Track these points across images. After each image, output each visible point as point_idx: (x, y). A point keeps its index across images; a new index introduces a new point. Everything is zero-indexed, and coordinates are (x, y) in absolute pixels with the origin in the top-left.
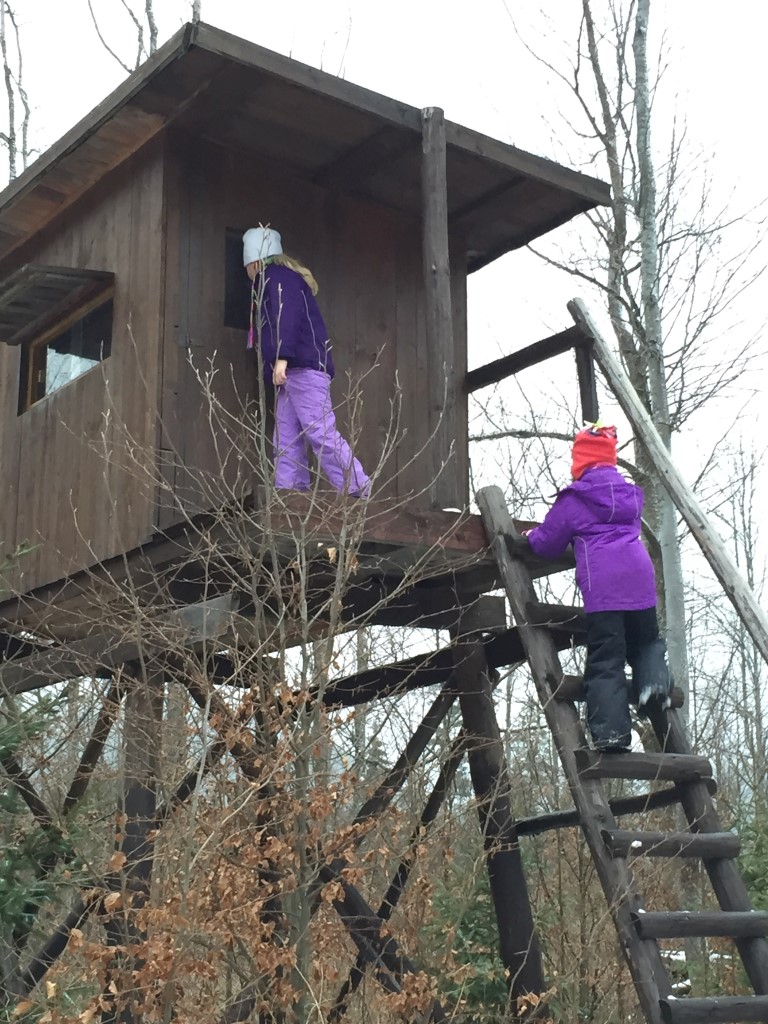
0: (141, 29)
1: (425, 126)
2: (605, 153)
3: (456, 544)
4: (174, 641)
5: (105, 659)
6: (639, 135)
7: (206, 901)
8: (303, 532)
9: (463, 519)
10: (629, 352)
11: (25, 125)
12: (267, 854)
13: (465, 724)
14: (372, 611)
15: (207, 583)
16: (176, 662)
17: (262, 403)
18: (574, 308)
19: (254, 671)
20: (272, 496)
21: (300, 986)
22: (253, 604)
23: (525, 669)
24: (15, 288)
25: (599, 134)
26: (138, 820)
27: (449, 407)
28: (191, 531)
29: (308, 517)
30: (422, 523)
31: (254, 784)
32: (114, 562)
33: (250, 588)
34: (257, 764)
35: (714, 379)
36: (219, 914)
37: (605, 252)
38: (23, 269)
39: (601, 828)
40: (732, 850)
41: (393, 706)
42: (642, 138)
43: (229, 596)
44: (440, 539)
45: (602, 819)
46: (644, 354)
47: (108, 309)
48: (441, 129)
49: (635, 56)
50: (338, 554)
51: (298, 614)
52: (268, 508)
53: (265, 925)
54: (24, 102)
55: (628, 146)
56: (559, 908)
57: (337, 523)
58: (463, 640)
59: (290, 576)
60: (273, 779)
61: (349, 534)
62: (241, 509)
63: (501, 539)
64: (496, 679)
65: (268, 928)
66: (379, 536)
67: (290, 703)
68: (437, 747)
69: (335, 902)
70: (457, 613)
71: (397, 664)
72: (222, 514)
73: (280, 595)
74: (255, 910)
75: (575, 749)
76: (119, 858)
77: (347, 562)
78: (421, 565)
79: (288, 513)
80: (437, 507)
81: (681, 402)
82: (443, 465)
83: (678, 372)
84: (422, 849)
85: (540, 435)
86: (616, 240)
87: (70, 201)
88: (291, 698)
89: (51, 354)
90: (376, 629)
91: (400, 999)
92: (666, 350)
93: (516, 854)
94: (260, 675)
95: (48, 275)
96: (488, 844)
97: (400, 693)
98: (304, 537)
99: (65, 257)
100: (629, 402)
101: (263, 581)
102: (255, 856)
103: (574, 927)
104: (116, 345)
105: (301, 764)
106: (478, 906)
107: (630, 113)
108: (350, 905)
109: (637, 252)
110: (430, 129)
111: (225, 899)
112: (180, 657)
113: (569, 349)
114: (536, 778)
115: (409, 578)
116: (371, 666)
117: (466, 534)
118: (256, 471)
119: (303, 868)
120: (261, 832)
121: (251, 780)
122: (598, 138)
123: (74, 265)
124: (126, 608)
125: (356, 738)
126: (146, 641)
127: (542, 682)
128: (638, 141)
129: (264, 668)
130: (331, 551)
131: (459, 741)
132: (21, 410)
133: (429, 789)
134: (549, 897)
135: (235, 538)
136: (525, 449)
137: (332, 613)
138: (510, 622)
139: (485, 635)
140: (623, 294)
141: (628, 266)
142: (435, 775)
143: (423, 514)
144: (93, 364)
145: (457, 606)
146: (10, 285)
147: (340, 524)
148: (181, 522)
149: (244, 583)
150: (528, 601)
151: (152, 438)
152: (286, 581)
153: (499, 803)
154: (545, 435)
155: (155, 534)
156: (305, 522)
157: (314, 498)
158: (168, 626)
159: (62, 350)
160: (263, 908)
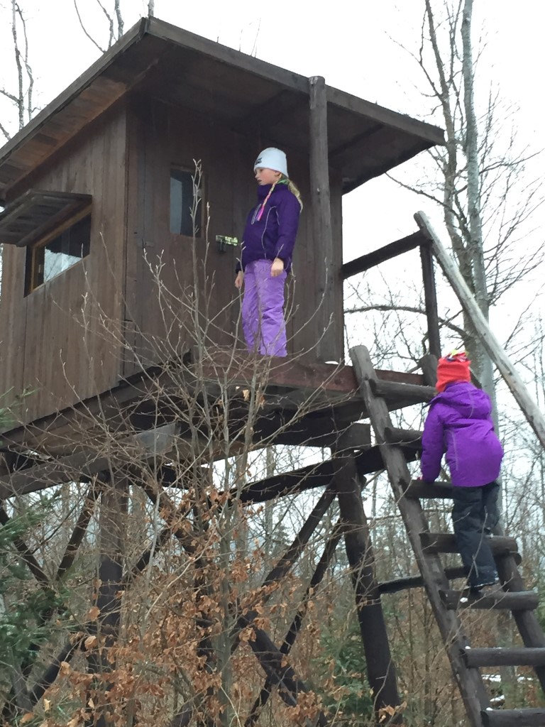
0: (112, 22)
1: (312, 90)
2: (441, 109)
3: (335, 387)
4: (134, 456)
5: (85, 470)
6: (466, 95)
7: (157, 641)
8: (226, 379)
9: (339, 369)
10: (459, 249)
11: (30, 91)
12: (201, 608)
13: (342, 515)
14: (274, 435)
15: (157, 415)
16: (135, 472)
17: (195, 287)
18: (419, 218)
19: (191, 478)
20: (203, 353)
21: (224, 701)
22: (190, 430)
23: (384, 475)
24: (22, 206)
25: (437, 94)
26: (109, 584)
27: (329, 289)
28: (146, 378)
29: (228, 369)
30: (311, 372)
31: (190, 558)
32: (90, 401)
33: (188, 419)
34: (193, 544)
35: (520, 268)
36: (166, 651)
37: (442, 178)
38: (27, 193)
39: (439, 588)
40: (532, 604)
41: (292, 501)
42: (468, 96)
43: (173, 424)
44: (323, 383)
45: (439, 582)
46: (470, 250)
47: (88, 221)
48: (324, 91)
49: (463, 38)
50: (250, 394)
51: (222, 437)
52: (200, 362)
53: (199, 658)
54: (29, 74)
55: (458, 103)
56: (410, 644)
57: (249, 372)
58: (340, 455)
59: (216, 410)
60: (204, 554)
61: (258, 380)
62: (182, 363)
63: (367, 383)
64: (363, 483)
65: (202, 661)
66: (280, 381)
67: (216, 500)
68: (324, 531)
69: (249, 642)
70: (334, 436)
71: (294, 472)
72: (168, 367)
73: (209, 423)
74: (192, 648)
75: (420, 533)
76: (95, 611)
77: (257, 400)
78: (309, 401)
79: (214, 365)
80: (321, 360)
81: (496, 285)
82: (325, 330)
83: (494, 263)
84: (310, 604)
85: (396, 308)
86: (450, 170)
87: (60, 144)
88: (217, 497)
89: (48, 253)
90: (279, 447)
91: (296, 711)
92: (485, 248)
93: (378, 607)
94: (195, 481)
95: (45, 197)
96: (358, 600)
97: (296, 493)
98: (226, 383)
99: (56, 184)
100: (458, 285)
101: (197, 414)
102: (192, 609)
103: (421, 658)
104: (93, 246)
105: (224, 543)
106: (352, 644)
107: (459, 80)
108: (260, 643)
109: (465, 178)
110: (315, 92)
111: (171, 640)
112: (138, 468)
113: (415, 247)
114: (393, 553)
115: (301, 411)
116: (276, 473)
117: (342, 380)
118: (192, 335)
119: (227, 618)
120: (196, 592)
121: (190, 555)
122: (437, 97)
123: (63, 190)
124: (100, 434)
125: (266, 524)
126: (115, 457)
127: (396, 485)
128: (465, 100)
129: (198, 476)
130: (246, 393)
131: (337, 527)
132: (27, 292)
133: (317, 560)
134: (403, 637)
135: (177, 383)
136: (385, 319)
137: (246, 437)
138: (373, 442)
139: (355, 451)
140: (455, 208)
141: (458, 188)
142: (321, 550)
143: (311, 365)
144: (75, 260)
145: (335, 431)
146: (18, 204)
147: (252, 373)
148: (139, 372)
149: (184, 415)
150: (386, 426)
151: (119, 313)
152: (213, 414)
153: (365, 571)
154: (400, 308)
155: (122, 382)
156: (227, 372)
157: (233, 355)
158: (130, 446)
159: (55, 250)
160: (198, 646)
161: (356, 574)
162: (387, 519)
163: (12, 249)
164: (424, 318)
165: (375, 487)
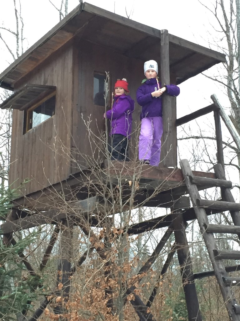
1: (162, 36)
2: (226, 38)
3: (172, 179)
4: (77, 212)
5: (55, 218)
7: (89, 300)
8: (120, 175)
9: (175, 171)
10: (235, 108)
11: (22, 30)
12: (109, 284)
13: (176, 240)
14: (144, 202)
15: (89, 194)
16: (78, 220)
17: (106, 132)
18: (213, 97)
19: (104, 223)
20: (110, 164)
22: (104, 200)
23: (197, 220)
24: (23, 92)
26: (66, 273)
27: (170, 132)
28: (83, 175)
29: (122, 171)
30: (161, 172)
31: (104, 261)
32: (57, 185)
33: (103, 195)
34: (105, 254)
36: (94, 304)
38: (25, 85)
39: (222, 276)
41: (151, 233)
42: (239, 33)
43: (95, 197)
44: (167, 177)
45: (222, 273)
47: (54, 98)
48: (167, 37)
49: (236, 4)
50: (132, 183)
51: (119, 204)
52: (109, 168)
53: (108, 308)
54: (22, 22)
55: (234, 36)
56: (209, 304)
58: (175, 212)
59: (116, 190)
60: (111, 259)
61: (136, 177)
62: (100, 168)
63: (188, 177)
64: (186, 225)
65: (109, 309)
66: (146, 176)
67: (116, 234)
68: (167, 248)
69: (132, 301)
70: (172, 203)
71: (153, 220)
72: (93, 170)
73: (113, 197)
74: (105, 303)
75: (213, 249)
76: (60, 285)
77: (135, 186)
78: (161, 186)
79: (115, 169)
80: (166, 166)
82: (168, 153)
84: (161, 283)
85: (203, 138)
86: (230, 69)
88: (117, 232)
89: (34, 114)
90: (145, 208)
93: (194, 285)
94: (106, 224)
95: (34, 88)
96: (183, 281)
97: (154, 229)
98: (121, 178)
99: (39, 81)
101: (107, 192)
102: (105, 285)
104: (57, 111)
105: (120, 254)
106: (181, 304)
108: (136, 302)
109: (237, 72)
110: (163, 37)
111: (95, 300)
112: (79, 218)
113: (212, 111)
114: (201, 259)
115: (156, 191)
116: (143, 220)
117: (177, 176)
118: (104, 155)
119: (121, 289)
120: (107, 277)
121: (103, 259)
122: (224, 32)
123: (42, 84)
124: (61, 202)
125: (138, 245)
126: (68, 212)
127: (202, 226)
128: (237, 34)
129: (108, 222)
130: (130, 182)
131: (174, 247)
132: (24, 133)
133: (164, 263)
134: (206, 300)
135: (97, 178)
136: (197, 143)
137: (130, 203)
138: (191, 205)
139: (182, 210)
140: (233, 88)
141: (234, 78)
142: (166, 258)
143: (161, 169)
144: (49, 117)
145: (172, 201)
146: (21, 91)
147: (133, 173)
148: (79, 171)
149: (101, 193)
150: (197, 198)
151: (69, 143)
152: (115, 192)
153: (187, 267)
154: (205, 138)
155: (70, 176)
156: (121, 172)
157: (124, 164)
158: (75, 208)
159: (38, 112)
160: (108, 302)
161: (182, 269)
162: (198, 242)
163: (17, 111)
164: (215, 142)
165: (192, 227)
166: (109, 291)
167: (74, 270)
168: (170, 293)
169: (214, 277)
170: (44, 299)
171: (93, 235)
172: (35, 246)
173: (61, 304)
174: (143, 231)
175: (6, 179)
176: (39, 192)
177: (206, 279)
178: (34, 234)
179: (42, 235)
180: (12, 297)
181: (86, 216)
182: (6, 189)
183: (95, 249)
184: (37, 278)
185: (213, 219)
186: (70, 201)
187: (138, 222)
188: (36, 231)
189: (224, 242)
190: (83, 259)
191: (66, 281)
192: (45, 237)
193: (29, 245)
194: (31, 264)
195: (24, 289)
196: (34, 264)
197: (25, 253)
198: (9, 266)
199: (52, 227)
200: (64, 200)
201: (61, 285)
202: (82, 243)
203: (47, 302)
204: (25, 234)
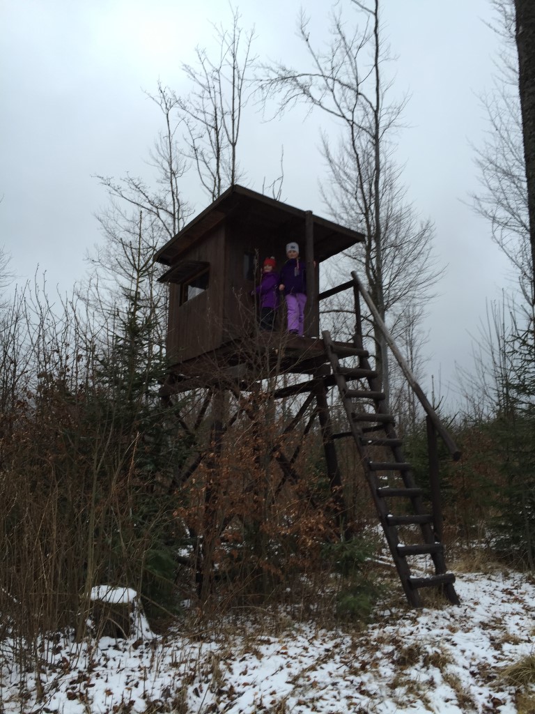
1: (307, 217)
3: (315, 349)
4: (229, 378)
5: (208, 383)
8: (268, 344)
9: (317, 340)
11: (178, 210)
12: (257, 443)
13: (318, 404)
14: (289, 369)
16: (230, 385)
18: (353, 274)
19: (253, 387)
21: (266, 483)
22: (253, 367)
23: (336, 386)
24: (180, 266)
26: (218, 432)
27: (313, 306)
28: (234, 343)
29: (269, 340)
30: (305, 342)
32: (210, 352)
33: (252, 362)
34: (254, 415)
35: (399, 294)
36: (243, 460)
37: (364, 251)
39: (359, 436)
40: (399, 444)
41: (295, 398)
43: (245, 364)
44: (310, 347)
45: (359, 434)
46: (376, 283)
47: (207, 274)
48: (312, 217)
51: (267, 370)
52: (257, 337)
54: (178, 203)
55: (373, 218)
58: (317, 378)
59: (264, 358)
60: (259, 420)
61: (282, 345)
63: (329, 347)
64: (327, 390)
65: (257, 465)
66: (292, 346)
67: (264, 397)
68: (309, 411)
69: (277, 458)
70: (315, 370)
71: (296, 385)
73: (261, 364)
74: (253, 460)
75: (351, 413)
77: (282, 354)
78: (304, 355)
79: (263, 338)
80: (309, 337)
81: (388, 302)
82: (311, 324)
83: (388, 291)
84: (304, 442)
85: (343, 311)
86: (368, 249)
88: (264, 395)
89: (190, 287)
90: (290, 374)
91: (297, 487)
92: (384, 284)
93: (333, 444)
94: (255, 389)
95: (189, 263)
96: (324, 441)
97: (298, 394)
98: (268, 346)
99: (194, 257)
100: (370, 304)
101: (256, 360)
102: (253, 444)
103: (352, 469)
104: (210, 285)
106: (321, 461)
107: (372, 207)
108: (281, 459)
111: (244, 456)
112: (230, 383)
113: (351, 287)
114: (340, 421)
115: (300, 359)
116: (288, 385)
117: (318, 345)
118: (254, 326)
119: (268, 447)
120: (255, 436)
121: (252, 420)
123: (197, 260)
124: (214, 367)
125: (283, 408)
126: (220, 378)
127: (341, 392)
129: (256, 386)
130: (277, 351)
131: (315, 409)
132: (181, 304)
133: (306, 424)
135: (247, 347)
136: (338, 316)
137: (276, 370)
138: (332, 372)
139: (324, 377)
141: (372, 256)
142: (308, 420)
143: (305, 339)
144: (203, 290)
145: (315, 368)
146: (178, 266)
147: (279, 342)
148: (230, 341)
149: (250, 360)
150: (337, 366)
151: (221, 315)
152: (263, 359)
153: (328, 428)
154: (345, 311)
155: (222, 345)
156: (269, 342)
157: (271, 334)
158: (226, 373)
159: (193, 286)
160: (256, 459)
161: (323, 430)
162: (337, 407)
163: (174, 285)
164: (355, 315)
165: (332, 391)
166: (256, 449)
167: (226, 429)
168: (311, 452)
169: (351, 437)
170: (198, 455)
171: (242, 398)
172: (190, 408)
173: (214, 460)
174: (288, 395)
175: (163, 347)
176: (194, 359)
177: (344, 439)
178: (189, 396)
179: (197, 398)
180: (170, 453)
181: (236, 381)
182: (164, 355)
183: (244, 412)
184: (192, 436)
185: (351, 385)
186: (223, 367)
187: (283, 387)
188: (191, 394)
189: (361, 406)
190: (233, 420)
191: (218, 439)
192: (199, 400)
193: (184, 407)
194: (187, 424)
195: (180, 446)
196: (189, 424)
197: (181, 414)
198: (167, 425)
199: (205, 391)
200: (217, 366)
201: (213, 443)
202: (233, 405)
203: (200, 459)
204: (181, 396)
